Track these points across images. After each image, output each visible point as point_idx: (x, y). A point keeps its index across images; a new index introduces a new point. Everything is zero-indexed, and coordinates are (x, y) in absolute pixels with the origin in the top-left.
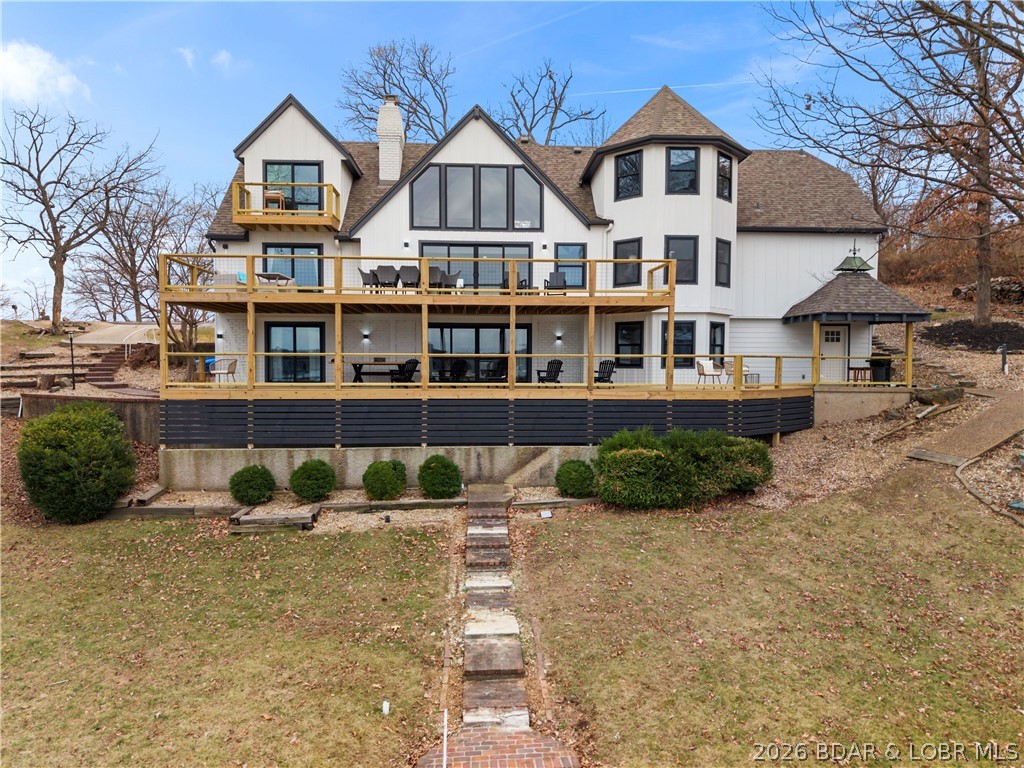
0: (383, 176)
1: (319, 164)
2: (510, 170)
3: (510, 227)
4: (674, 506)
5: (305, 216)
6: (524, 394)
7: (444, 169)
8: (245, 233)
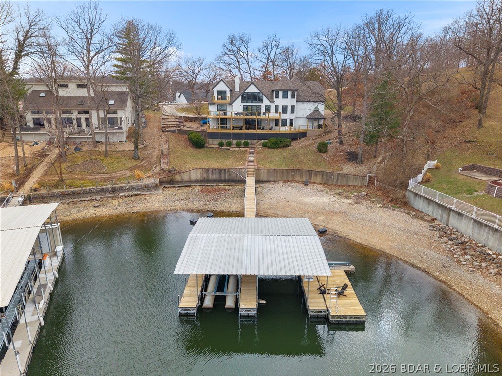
0: (236, 90)
1: (226, 91)
2: (258, 93)
3: (258, 103)
4: (277, 148)
5: (224, 102)
6: (258, 132)
7: (248, 93)
8: (214, 104)
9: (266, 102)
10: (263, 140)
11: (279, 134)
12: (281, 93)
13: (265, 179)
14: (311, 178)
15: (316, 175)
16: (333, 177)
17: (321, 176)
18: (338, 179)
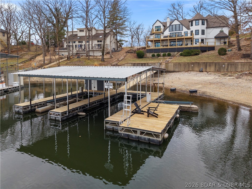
0: (167, 26)
1: (160, 26)
2: (179, 24)
3: (179, 30)
4: (189, 56)
5: (159, 32)
6: (178, 47)
7: (172, 25)
8: (153, 34)
9: (185, 29)
10: (181, 52)
11: (192, 47)
12: (194, 22)
13: (172, 70)
14: (207, 68)
15: (210, 66)
16: (224, 66)
17: (214, 66)
18: (228, 67)
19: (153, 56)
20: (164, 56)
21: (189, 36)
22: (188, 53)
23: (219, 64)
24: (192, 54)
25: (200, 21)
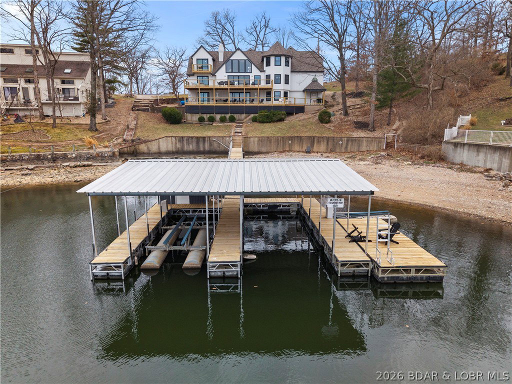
0: (220, 62)
1: (207, 59)
2: (245, 60)
3: (245, 72)
4: (270, 122)
5: (205, 70)
6: (246, 105)
7: (232, 60)
8: (193, 75)
9: (255, 71)
10: (252, 115)
11: (271, 106)
12: (272, 59)
13: (256, 150)
14: (313, 146)
15: (319, 142)
16: (341, 142)
17: (325, 143)
18: (347, 144)
19: (201, 120)
20: (223, 120)
21: (263, 84)
22: (268, 117)
23: (334, 140)
24: (275, 119)
25: (283, 59)
